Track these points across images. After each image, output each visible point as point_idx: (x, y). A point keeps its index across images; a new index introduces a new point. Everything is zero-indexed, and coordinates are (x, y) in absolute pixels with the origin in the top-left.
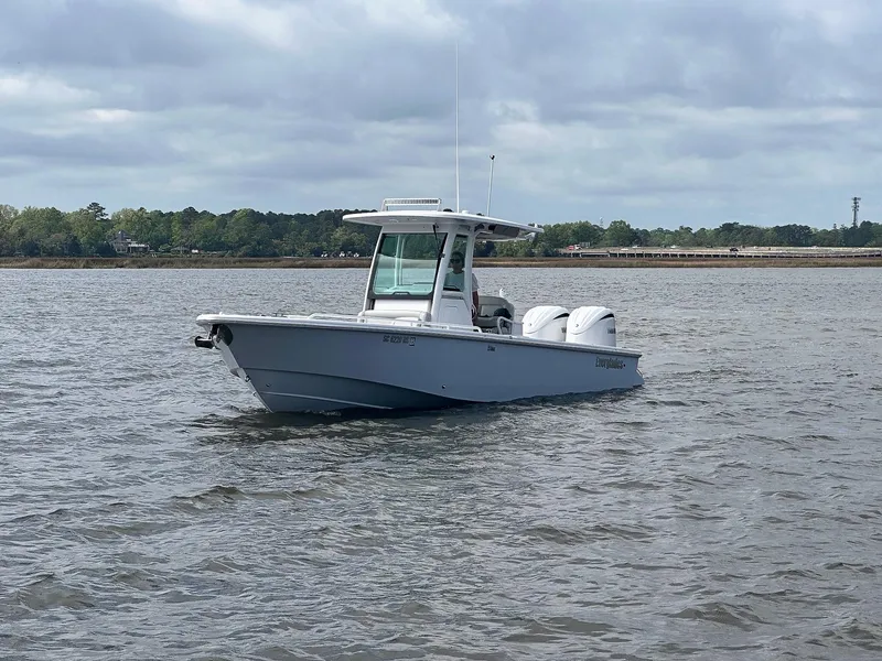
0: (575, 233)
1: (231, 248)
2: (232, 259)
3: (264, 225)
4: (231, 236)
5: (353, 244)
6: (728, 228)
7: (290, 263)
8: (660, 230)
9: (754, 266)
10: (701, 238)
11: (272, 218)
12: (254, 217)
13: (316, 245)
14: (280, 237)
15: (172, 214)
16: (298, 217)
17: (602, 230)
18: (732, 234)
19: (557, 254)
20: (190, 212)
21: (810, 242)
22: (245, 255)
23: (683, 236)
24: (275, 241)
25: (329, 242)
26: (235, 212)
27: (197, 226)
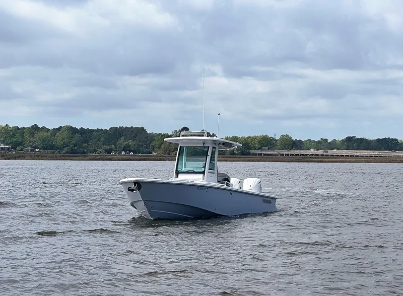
0: (259, 142)
1: (58, 148)
2: (59, 155)
3: (78, 135)
4: (59, 142)
5: (130, 147)
6: (349, 139)
7: (93, 157)
8: (309, 140)
9: (365, 162)
10: (333, 145)
11: (83, 131)
12: (72, 130)
13: (108, 147)
14: (86, 142)
15: (24, 128)
16: (98, 130)
17: (275, 140)
18: (352, 142)
19: (249, 154)
20: (35, 127)
21: (398, 148)
22: (67, 152)
23: (323, 144)
24: (85, 145)
25: (115, 145)
26: (61, 127)
27: (38, 135)
